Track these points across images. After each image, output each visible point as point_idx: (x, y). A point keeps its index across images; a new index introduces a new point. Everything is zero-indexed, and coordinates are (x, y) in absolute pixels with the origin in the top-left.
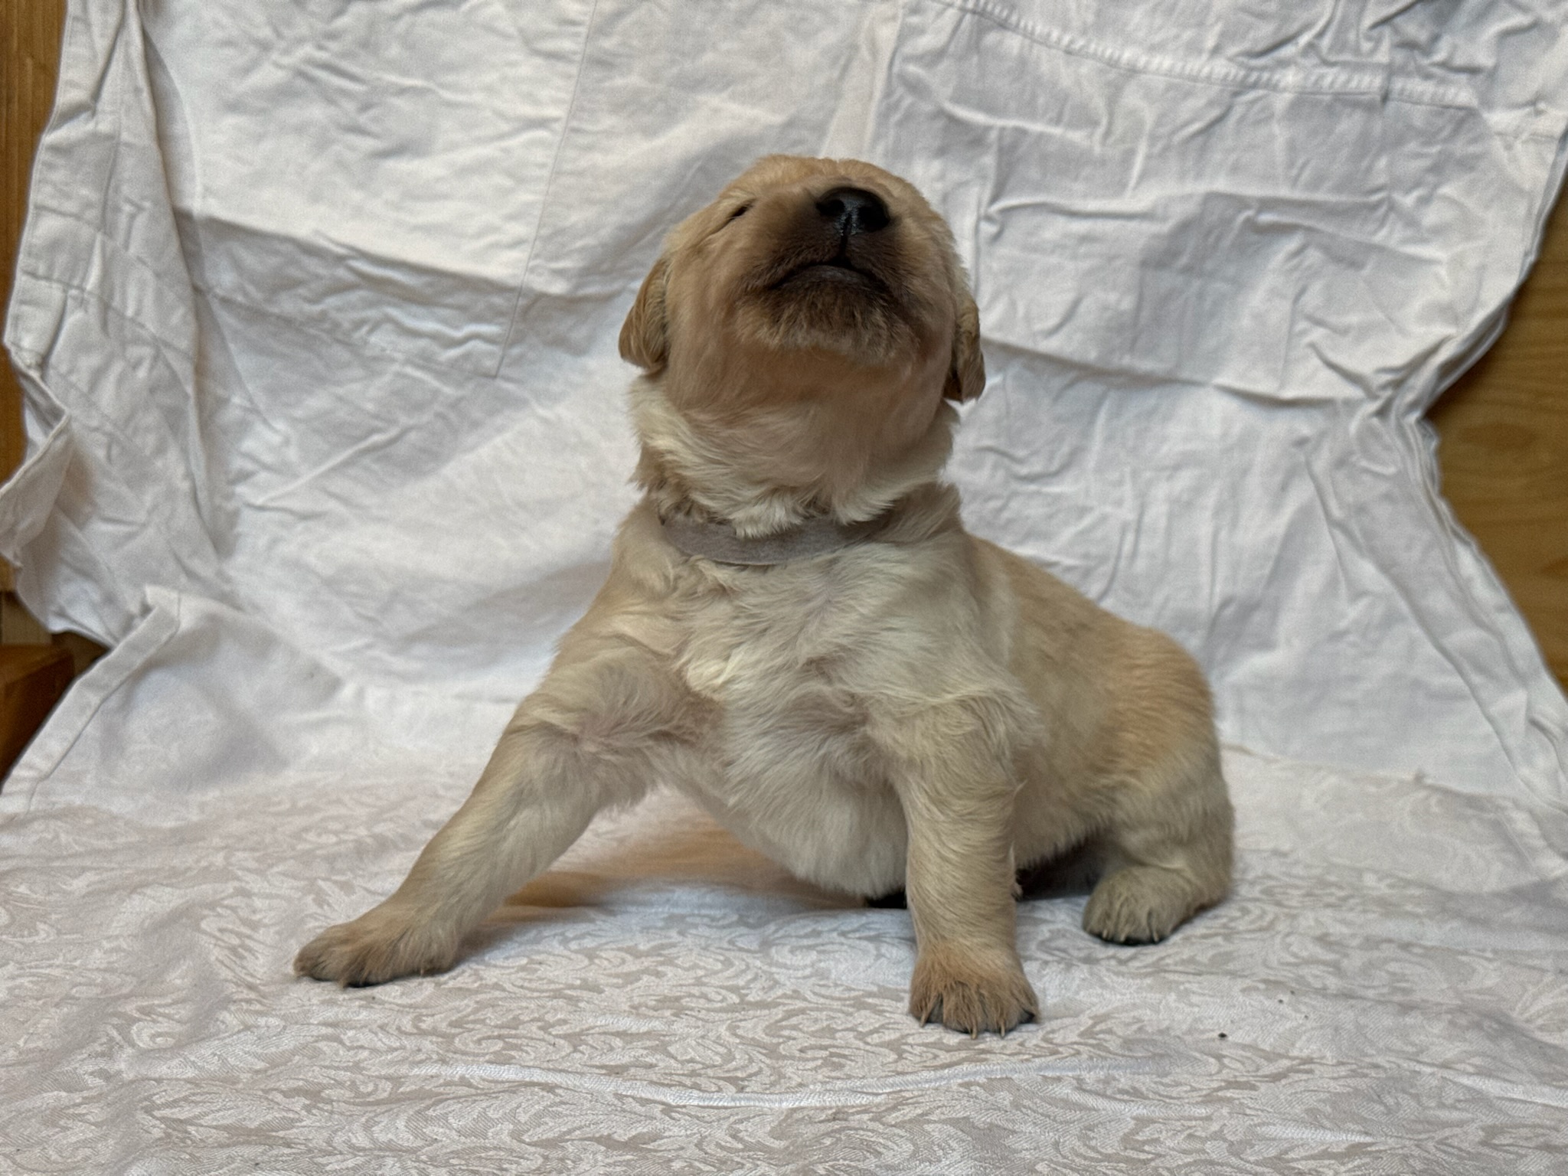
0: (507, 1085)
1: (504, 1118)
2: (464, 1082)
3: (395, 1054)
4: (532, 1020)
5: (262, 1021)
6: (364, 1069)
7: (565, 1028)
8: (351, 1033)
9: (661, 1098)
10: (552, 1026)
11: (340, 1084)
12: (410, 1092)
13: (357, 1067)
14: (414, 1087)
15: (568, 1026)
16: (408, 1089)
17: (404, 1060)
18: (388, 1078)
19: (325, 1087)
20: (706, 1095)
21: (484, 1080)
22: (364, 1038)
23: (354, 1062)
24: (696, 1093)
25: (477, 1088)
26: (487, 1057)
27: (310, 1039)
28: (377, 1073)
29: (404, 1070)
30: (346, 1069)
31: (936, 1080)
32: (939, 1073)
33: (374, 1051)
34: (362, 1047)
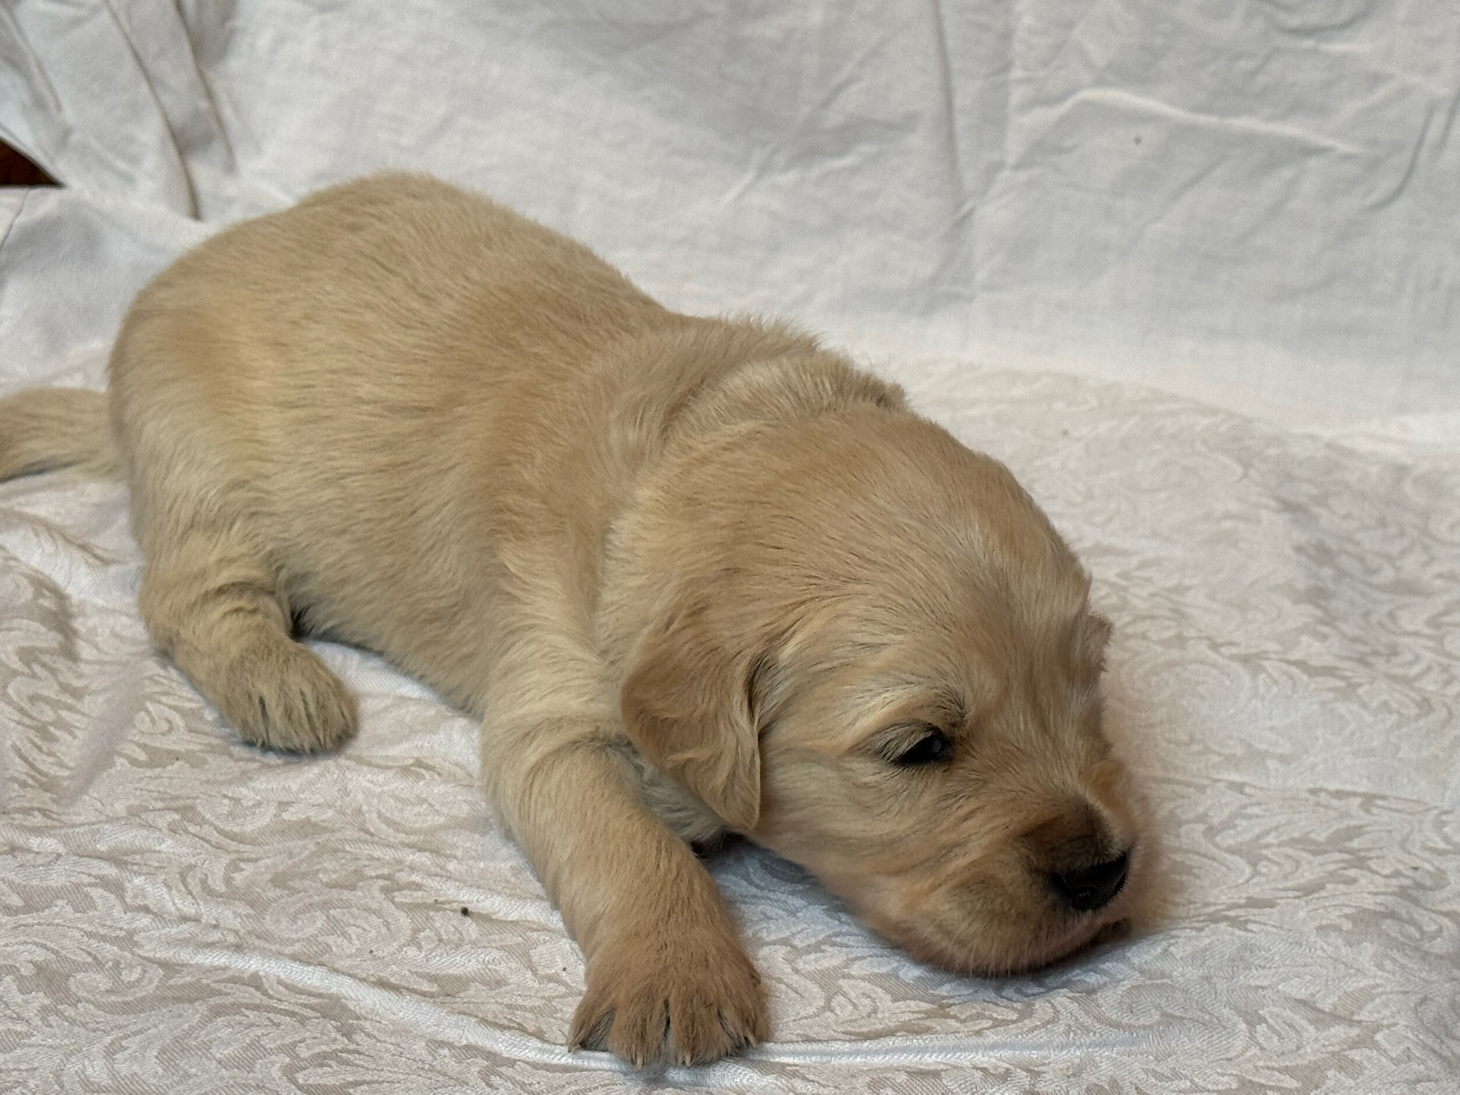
1: (282, 1049)
2: (255, 982)
3: (185, 926)
4: (378, 877)
6: (136, 944)
7: (415, 894)
8: (138, 881)
9: (488, 1044)
10: (400, 889)
11: (99, 963)
12: (183, 987)
13: (128, 940)
14: (189, 979)
15: (420, 894)
16: (181, 982)
18: (164, 965)
19: (78, 967)
20: (546, 1046)
21: (280, 982)
22: (155, 893)
23: (128, 932)
24: (535, 1043)
25: (266, 993)
28: (151, 955)
33: (159, 916)
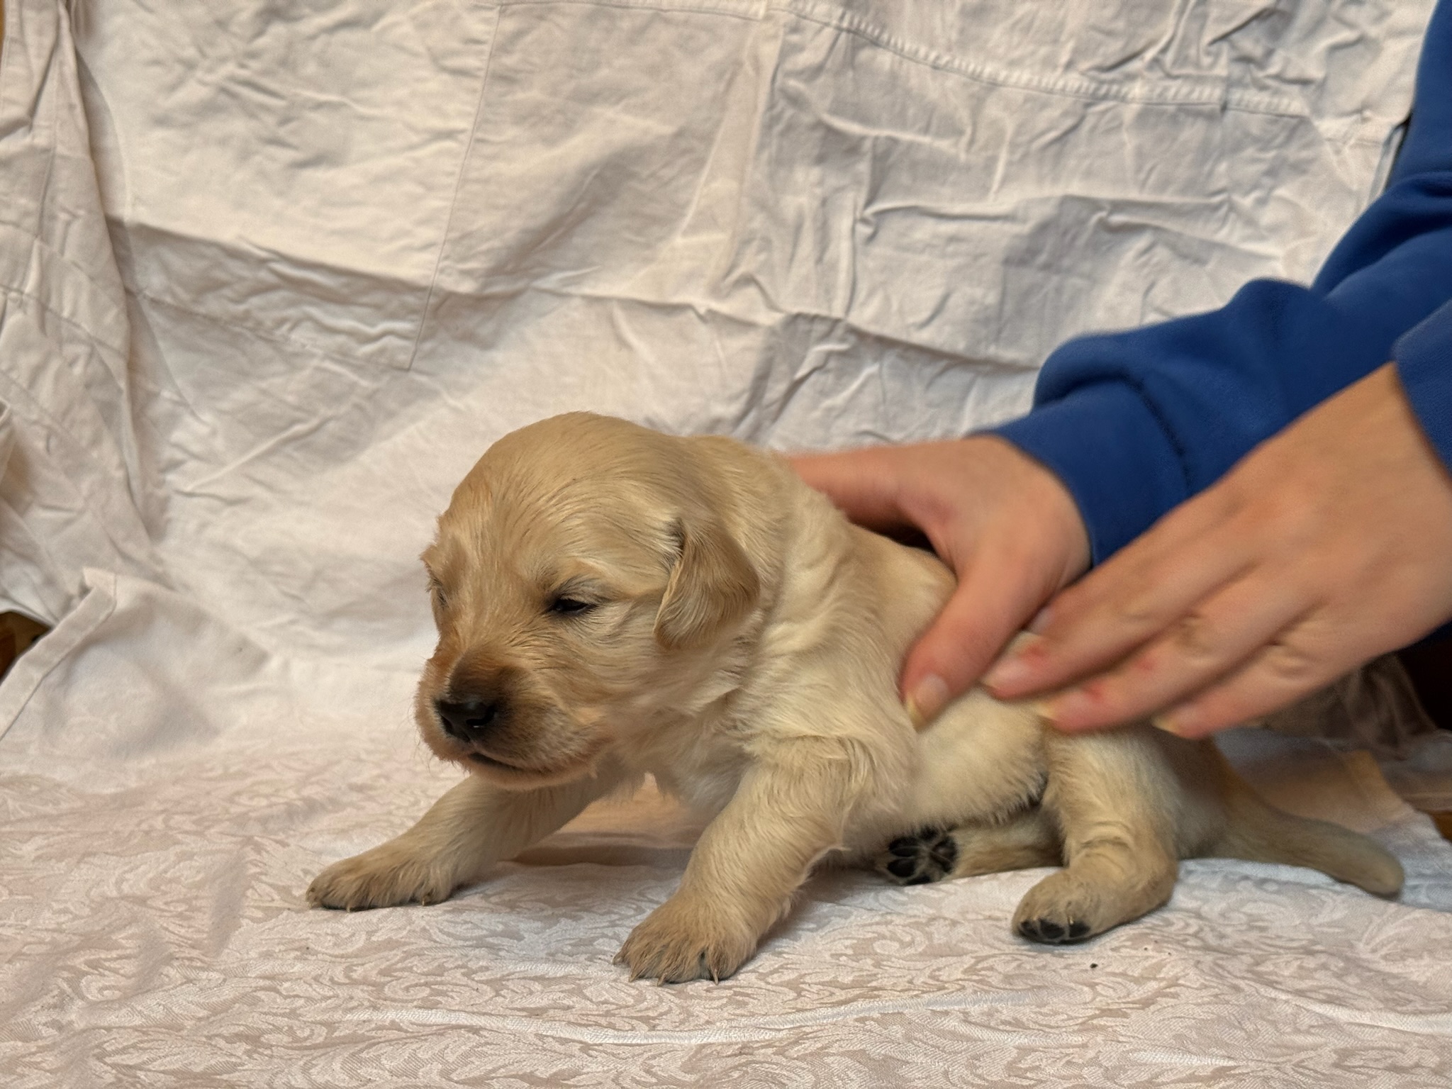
0: (435, 1028)
1: (432, 1060)
2: (394, 1026)
3: (329, 1001)
4: (457, 967)
5: (204, 975)
6: (300, 1015)
7: (487, 973)
8: (286, 985)
9: (578, 1037)
10: (475, 972)
11: (278, 1029)
12: (345, 1036)
13: (293, 1014)
14: (347, 1031)
15: (489, 972)
16: (342, 1034)
17: (335, 1008)
18: (322, 1024)
19: (264, 1032)
20: (620, 1033)
21: (413, 1024)
22: (300, 989)
23: (291, 1009)
24: (611, 1032)
25: (406, 1032)
26: (415, 1003)
27: (249, 990)
28: (313, 1020)
29: (337, 1016)
30: (283, 1015)
31: (833, 1016)
32: (836, 1010)
33: (309, 999)
34: (297, 996)
